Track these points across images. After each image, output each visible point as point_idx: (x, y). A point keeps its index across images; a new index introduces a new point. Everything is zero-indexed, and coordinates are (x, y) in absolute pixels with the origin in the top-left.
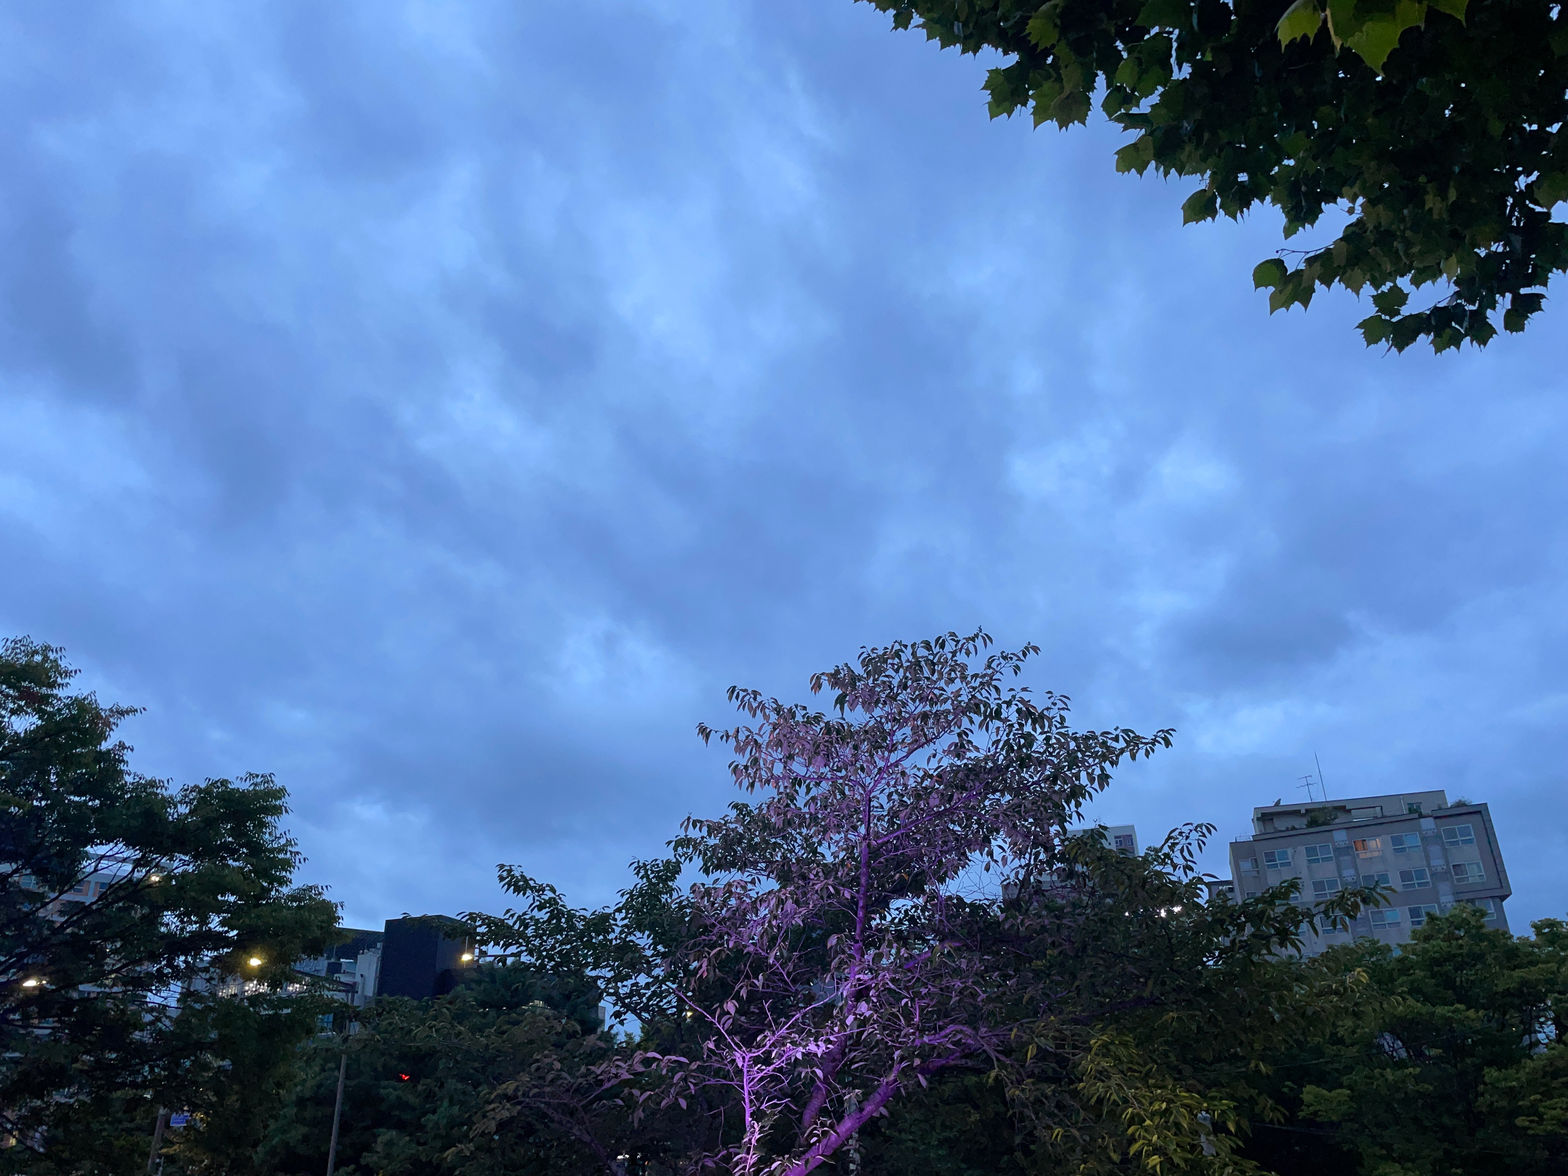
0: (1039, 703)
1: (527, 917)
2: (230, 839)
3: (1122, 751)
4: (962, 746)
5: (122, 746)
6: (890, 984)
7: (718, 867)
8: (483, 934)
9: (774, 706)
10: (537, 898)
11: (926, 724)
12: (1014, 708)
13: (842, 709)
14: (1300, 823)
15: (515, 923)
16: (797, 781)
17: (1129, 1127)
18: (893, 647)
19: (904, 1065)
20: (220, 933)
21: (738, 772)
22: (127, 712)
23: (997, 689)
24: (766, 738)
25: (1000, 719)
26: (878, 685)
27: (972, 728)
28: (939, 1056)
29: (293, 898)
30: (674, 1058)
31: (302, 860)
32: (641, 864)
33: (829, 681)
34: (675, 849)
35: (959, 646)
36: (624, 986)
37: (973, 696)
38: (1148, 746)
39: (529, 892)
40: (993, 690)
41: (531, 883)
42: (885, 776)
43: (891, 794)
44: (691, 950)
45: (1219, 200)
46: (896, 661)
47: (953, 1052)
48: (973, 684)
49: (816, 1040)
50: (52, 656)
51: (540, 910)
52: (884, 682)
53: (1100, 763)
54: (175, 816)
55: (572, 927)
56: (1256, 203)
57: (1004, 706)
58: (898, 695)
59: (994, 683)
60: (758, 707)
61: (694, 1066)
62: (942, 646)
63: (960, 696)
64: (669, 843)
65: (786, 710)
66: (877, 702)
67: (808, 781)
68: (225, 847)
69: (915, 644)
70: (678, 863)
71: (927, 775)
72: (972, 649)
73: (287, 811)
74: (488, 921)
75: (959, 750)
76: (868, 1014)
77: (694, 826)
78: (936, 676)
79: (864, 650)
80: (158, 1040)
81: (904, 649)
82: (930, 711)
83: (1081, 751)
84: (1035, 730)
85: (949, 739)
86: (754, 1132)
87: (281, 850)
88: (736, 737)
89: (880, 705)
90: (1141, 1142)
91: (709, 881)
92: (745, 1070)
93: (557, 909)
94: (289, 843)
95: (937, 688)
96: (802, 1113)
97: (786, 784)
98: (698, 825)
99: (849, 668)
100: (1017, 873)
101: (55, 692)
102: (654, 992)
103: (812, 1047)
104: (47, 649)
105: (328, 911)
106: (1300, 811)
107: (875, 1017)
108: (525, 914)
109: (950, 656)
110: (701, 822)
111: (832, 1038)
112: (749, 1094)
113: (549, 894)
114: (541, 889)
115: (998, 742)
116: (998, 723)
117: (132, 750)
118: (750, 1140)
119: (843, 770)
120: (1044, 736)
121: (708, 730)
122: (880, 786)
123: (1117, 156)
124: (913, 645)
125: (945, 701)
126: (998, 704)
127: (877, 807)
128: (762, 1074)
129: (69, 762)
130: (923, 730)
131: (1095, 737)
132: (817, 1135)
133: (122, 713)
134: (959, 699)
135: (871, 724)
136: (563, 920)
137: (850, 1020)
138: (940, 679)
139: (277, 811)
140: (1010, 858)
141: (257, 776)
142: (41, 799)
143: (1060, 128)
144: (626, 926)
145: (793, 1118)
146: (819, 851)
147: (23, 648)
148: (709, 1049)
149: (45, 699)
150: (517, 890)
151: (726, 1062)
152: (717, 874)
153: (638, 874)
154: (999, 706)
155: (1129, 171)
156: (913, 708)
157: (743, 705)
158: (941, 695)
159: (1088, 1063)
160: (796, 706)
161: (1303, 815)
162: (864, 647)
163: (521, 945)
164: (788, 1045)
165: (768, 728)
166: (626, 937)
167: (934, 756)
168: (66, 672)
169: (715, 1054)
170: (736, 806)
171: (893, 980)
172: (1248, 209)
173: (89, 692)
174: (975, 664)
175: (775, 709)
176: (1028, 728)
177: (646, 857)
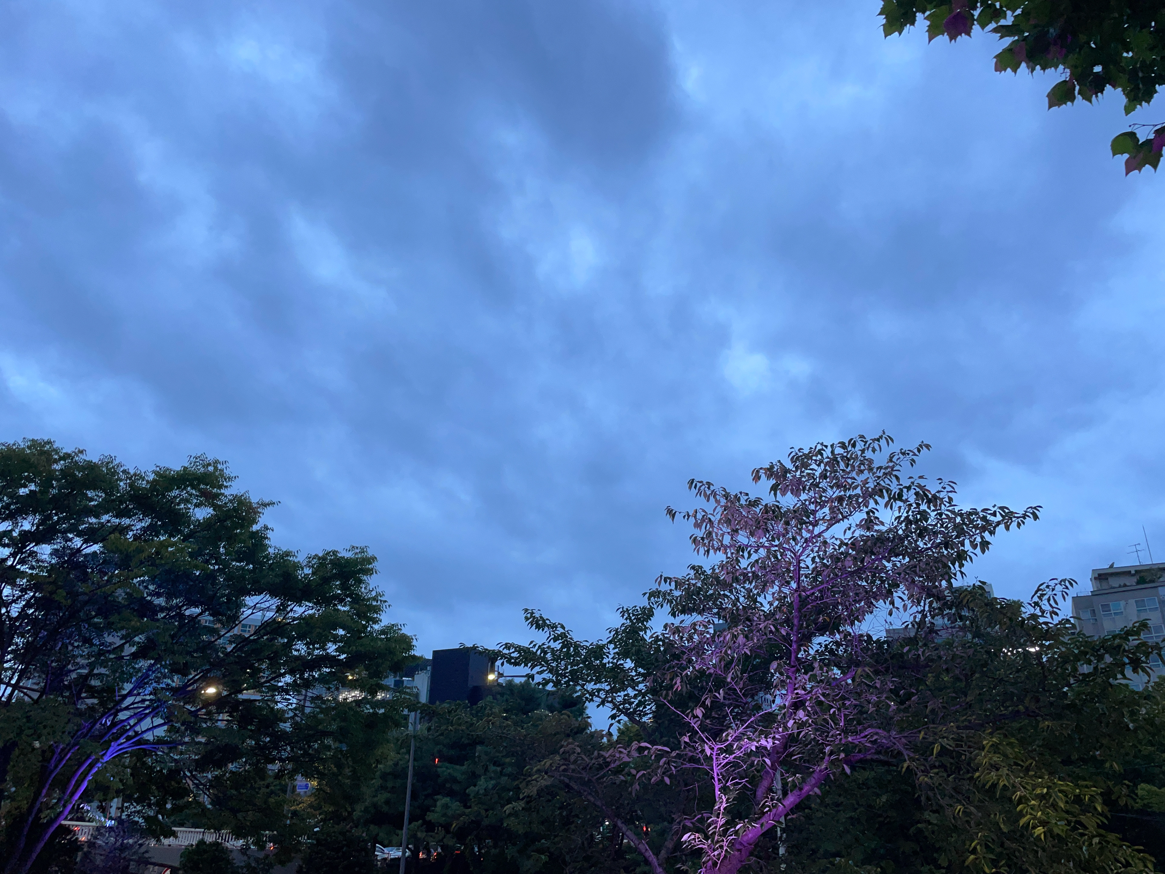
0: (933, 488)
1: (545, 646)
2: (339, 592)
3: (998, 523)
4: (871, 521)
5: (266, 528)
6: (821, 697)
7: (683, 612)
8: (517, 658)
9: (724, 493)
10: (552, 633)
11: (842, 505)
12: (912, 491)
13: (775, 495)
14: (1131, 581)
15: (537, 650)
16: (741, 549)
17: (1018, 805)
18: (816, 447)
19: (832, 757)
20: (334, 656)
21: (697, 542)
22: (269, 504)
23: (897, 478)
24: (718, 517)
25: (901, 500)
26: (804, 476)
27: (878, 507)
28: (860, 751)
29: (383, 632)
30: (660, 747)
31: (387, 607)
32: (625, 609)
33: (765, 473)
34: (649, 599)
35: (867, 445)
36: (619, 696)
37: (878, 483)
38: (1019, 520)
39: (546, 629)
40: (894, 479)
41: (548, 622)
42: (810, 544)
43: (814, 558)
44: (668, 671)
45: (1077, 88)
46: (819, 457)
47: (870, 749)
48: (878, 474)
49: (766, 737)
50: (220, 467)
51: (555, 641)
52: (808, 474)
53: (981, 533)
54: (303, 575)
55: (578, 654)
56: (1108, 88)
57: (905, 490)
58: (819, 483)
59: (894, 473)
60: (712, 494)
61: (674, 754)
62: (854, 446)
63: (867, 483)
64: (644, 594)
65: (732, 497)
66: (804, 489)
67: (749, 549)
68: (336, 597)
69: (833, 444)
70: (651, 609)
71: (842, 543)
72: (877, 447)
73: (376, 573)
74: (519, 649)
75: (869, 523)
76: (804, 719)
77: (665, 582)
78: (849, 468)
79: (793, 450)
80: (295, 729)
81: (824, 448)
82: (845, 495)
83: (966, 524)
84: (929, 508)
85: (859, 516)
86: (722, 802)
87: (375, 599)
88: (695, 517)
89: (806, 492)
90: (1029, 816)
91: (677, 621)
92: (714, 757)
93: (566, 640)
94: (378, 594)
95: (849, 478)
96: (755, 791)
97: (732, 551)
98: (668, 581)
99: (781, 464)
100: (915, 617)
101: (222, 491)
102: (640, 701)
103: (763, 742)
104: (216, 462)
105: (406, 642)
106: (1130, 572)
107: (810, 721)
108: (543, 644)
109: (859, 453)
110: (670, 579)
111: (777, 736)
112: (718, 775)
113: (560, 630)
114: (554, 627)
115: (900, 517)
116: (899, 503)
117: (273, 530)
118: (719, 808)
119: (776, 540)
120: (936, 512)
121: (674, 512)
122: (807, 552)
123: (995, 60)
124: (832, 446)
125: (856, 488)
126: (900, 489)
127: (804, 568)
128: (726, 761)
129: (231, 539)
130: (839, 510)
131: (977, 513)
132: (769, 806)
133: (265, 505)
134: (867, 486)
135: (798, 505)
136: (572, 649)
137: (790, 723)
138: (852, 471)
139: (369, 572)
140: (909, 606)
141: (357, 548)
142: (215, 564)
143: (951, 41)
144: (617, 653)
145: (749, 793)
146: (758, 600)
147: (201, 462)
148: (685, 742)
149: (217, 496)
150: (538, 627)
151: (697, 752)
152: (682, 617)
153: (623, 616)
154: (901, 490)
155: (1005, 70)
156: (832, 493)
157: (699, 493)
158: (853, 483)
159: (983, 758)
160: (741, 493)
161: (1133, 575)
162: (792, 448)
163: (543, 666)
164: (746, 740)
165: (720, 510)
166: (617, 661)
167: (849, 529)
168: (229, 478)
169: (689, 746)
170: (693, 568)
171: (823, 695)
172: (1102, 93)
173: (244, 491)
174: (880, 459)
175: (724, 496)
176: (924, 507)
177: (628, 604)
